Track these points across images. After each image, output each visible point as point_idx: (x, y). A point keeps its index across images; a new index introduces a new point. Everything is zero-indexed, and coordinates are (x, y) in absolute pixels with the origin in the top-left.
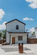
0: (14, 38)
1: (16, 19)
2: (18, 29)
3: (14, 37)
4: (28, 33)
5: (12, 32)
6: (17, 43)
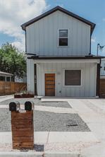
0: (53, 76)
2: (67, 45)
3: (50, 72)
6: (60, 92)
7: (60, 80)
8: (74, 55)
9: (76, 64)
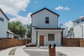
1: (45, 9)
2: (49, 23)
4: (63, 29)
5: (40, 27)
6: (46, 44)
7: (46, 38)
8: (52, 27)
9: (51, 31)
